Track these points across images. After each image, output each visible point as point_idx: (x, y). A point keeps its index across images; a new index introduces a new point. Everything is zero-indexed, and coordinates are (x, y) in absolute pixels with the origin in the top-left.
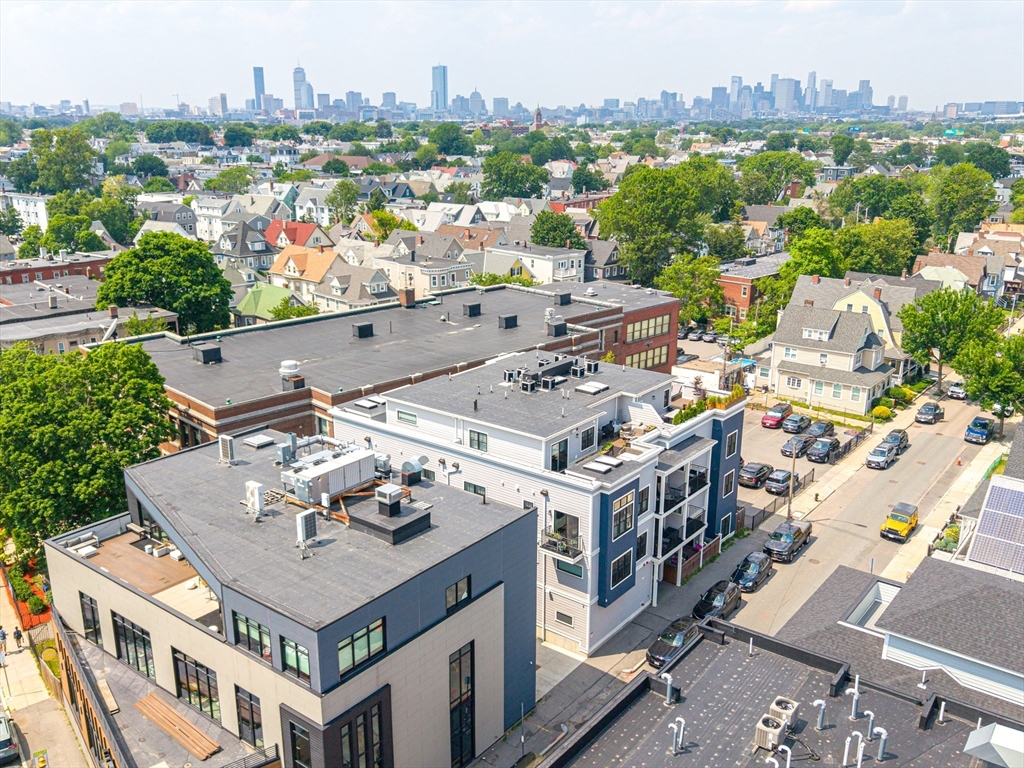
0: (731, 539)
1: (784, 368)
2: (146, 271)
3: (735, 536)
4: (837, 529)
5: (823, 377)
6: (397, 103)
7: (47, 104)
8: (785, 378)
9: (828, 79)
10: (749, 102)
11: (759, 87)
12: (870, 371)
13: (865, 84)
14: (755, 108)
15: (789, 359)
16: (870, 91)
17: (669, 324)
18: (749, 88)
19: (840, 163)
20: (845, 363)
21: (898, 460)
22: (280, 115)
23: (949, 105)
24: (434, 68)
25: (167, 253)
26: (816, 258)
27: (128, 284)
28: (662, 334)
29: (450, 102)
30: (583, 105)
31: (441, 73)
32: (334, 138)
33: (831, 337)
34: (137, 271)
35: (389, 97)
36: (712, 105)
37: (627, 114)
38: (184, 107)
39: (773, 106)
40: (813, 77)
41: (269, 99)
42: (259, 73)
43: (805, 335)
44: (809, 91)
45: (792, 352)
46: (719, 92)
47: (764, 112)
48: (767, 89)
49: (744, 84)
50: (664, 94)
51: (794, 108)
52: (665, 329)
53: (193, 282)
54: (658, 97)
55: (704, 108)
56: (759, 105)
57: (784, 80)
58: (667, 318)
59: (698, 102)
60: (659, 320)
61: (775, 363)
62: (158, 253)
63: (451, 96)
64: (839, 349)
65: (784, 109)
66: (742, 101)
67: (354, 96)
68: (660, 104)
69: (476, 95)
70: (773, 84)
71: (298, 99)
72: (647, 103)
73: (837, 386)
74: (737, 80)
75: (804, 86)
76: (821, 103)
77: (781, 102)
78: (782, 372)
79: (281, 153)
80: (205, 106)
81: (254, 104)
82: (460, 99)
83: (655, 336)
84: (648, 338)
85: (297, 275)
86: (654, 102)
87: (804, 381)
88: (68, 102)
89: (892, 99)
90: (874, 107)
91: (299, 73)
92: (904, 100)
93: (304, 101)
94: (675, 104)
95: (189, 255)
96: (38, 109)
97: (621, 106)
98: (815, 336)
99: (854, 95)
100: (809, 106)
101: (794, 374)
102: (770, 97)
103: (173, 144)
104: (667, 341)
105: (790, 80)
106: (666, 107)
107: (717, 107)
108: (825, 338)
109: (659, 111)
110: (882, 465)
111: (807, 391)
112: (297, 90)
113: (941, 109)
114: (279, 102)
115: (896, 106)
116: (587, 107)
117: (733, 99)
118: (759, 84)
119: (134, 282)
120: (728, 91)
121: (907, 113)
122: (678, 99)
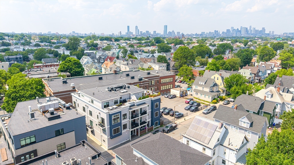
0: (159, 127)
1: (195, 90)
2: (66, 65)
3: (160, 126)
4: (185, 127)
5: (203, 93)
6: (156, 33)
7: (87, 33)
8: (195, 93)
9: (254, 27)
10: (235, 33)
11: (238, 29)
12: (214, 92)
13: (264, 29)
14: (236, 34)
15: (196, 88)
16: (265, 30)
17: (173, 80)
18: (235, 29)
19: (245, 46)
20: (207, 90)
21: (211, 112)
22: (132, 36)
23: (284, 33)
24: (164, 26)
25: (71, 62)
26: (213, 66)
27: (62, 68)
28: (171, 82)
29: (167, 33)
30: (197, 33)
31: (166, 27)
32: (137, 40)
33: (205, 84)
34: (65, 65)
35: (155, 32)
36: (226, 33)
37: (206, 35)
38: (113, 34)
39: (241, 33)
40: (251, 27)
41: (130, 32)
42: (128, 27)
43: (200, 83)
44: (250, 30)
45: (197, 87)
46: (228, 30)
47: (238, 35)
48: (240, 30)
49: (234, 28)
50: (215, 31)
51: (246, 34)
52: (172, 81)
53: (76, 68)
54: (214, 32)
55: (224, 34)
56: (237, 33)
57: (243, 27)
58: (172, 78)
59: (223, 33)
60: (170, 79)
61: (193, 89)
62: (69, 62)
63: (168, 31)
64: (206, 87)
65: (243, 34)
66: (233, 32)
67: (147, 32)
68: (214, 33)
69: (173, 31)
70: (241, 29)
71: (136, 32)
72: (211, 33)
73: (205, 95)
74: (232, 28)
75: (248, 29)
76: (252, 33)
77: (243, 32)
78: (194, 91)
79: (124, 43)
80: (117, 34)
81: (127, 33)
82: (170, 32)
83: (169, 82)
84: (167, 82)
85: (106, 67)
86: (213, 33)
87: (199, 93)
88: (91, 33)
89: (270, 32)
90: (266, 34)
91: (137, 27)
92: (273, 32)
93: (137, 33)
94: (217, 33)
95: (75, 62)
96: (85, 34)
97: (205, 33)
98: (202, 83)
99: (261, 31)
100: (249, 33)
101: (197, 92)
102: (240, 31)
103: (104, 41)
104: (172, 83)
105: (245, 28)
106: (215, 34)
107: (227, 34)
108: (204, 84)
109: (214, 35)
110: (206, 113)
111: (199, 96)
112: (136, 30)
113: (282, 34)
114: (132, 33)
115: (271, 33)
116: (198, 34)
117: (231, 32)
118: (238, 28)
119: (64, 67)
120: (230, 30)
121: (273, 35)
122: (218, 32)
